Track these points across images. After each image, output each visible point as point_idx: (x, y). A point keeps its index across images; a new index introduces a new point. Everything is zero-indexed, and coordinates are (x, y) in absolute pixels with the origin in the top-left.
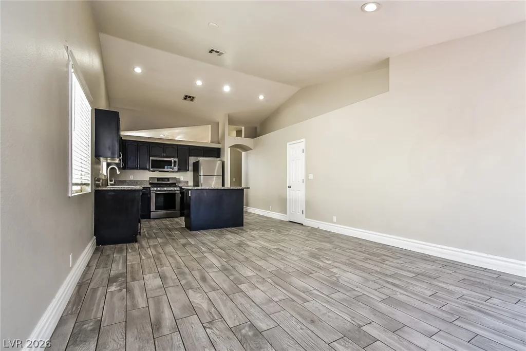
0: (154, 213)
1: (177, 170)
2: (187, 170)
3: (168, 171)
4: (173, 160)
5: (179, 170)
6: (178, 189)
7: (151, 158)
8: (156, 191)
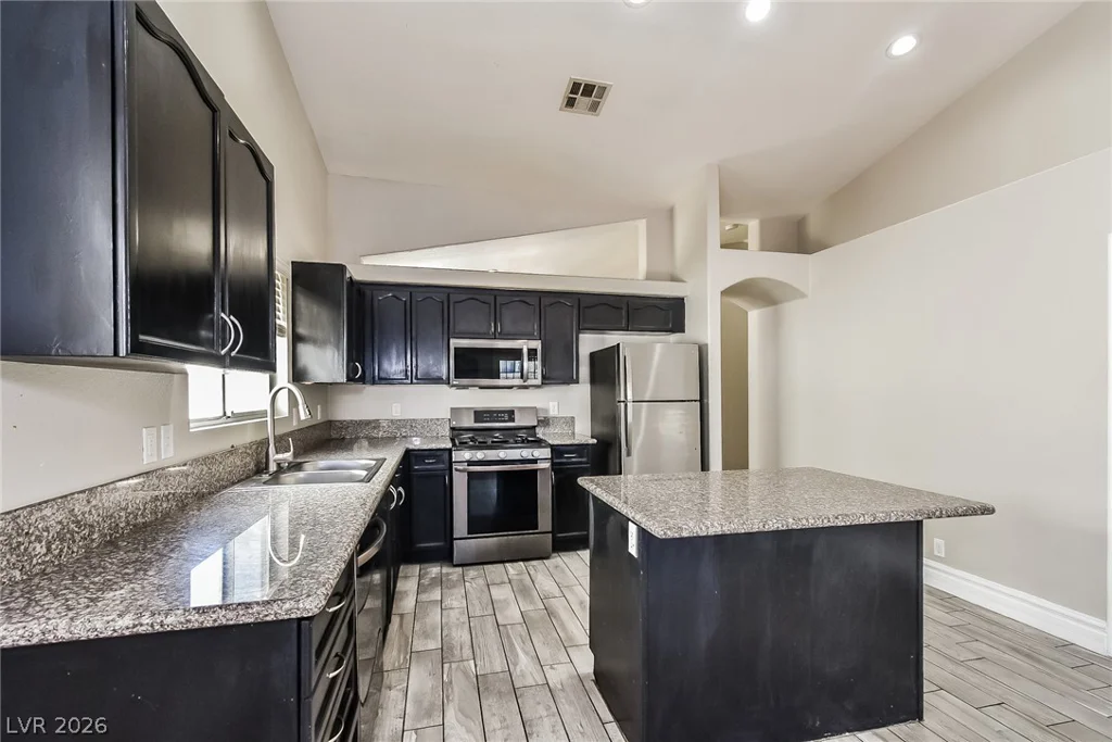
0: (465, 545)
1: (538, 382)
2: (571, 379)
3: (510, 387)
4: (523, 345)
5: (547, 380)
6: (546, 453)
7: (455, 343)
8: (470, 463)
